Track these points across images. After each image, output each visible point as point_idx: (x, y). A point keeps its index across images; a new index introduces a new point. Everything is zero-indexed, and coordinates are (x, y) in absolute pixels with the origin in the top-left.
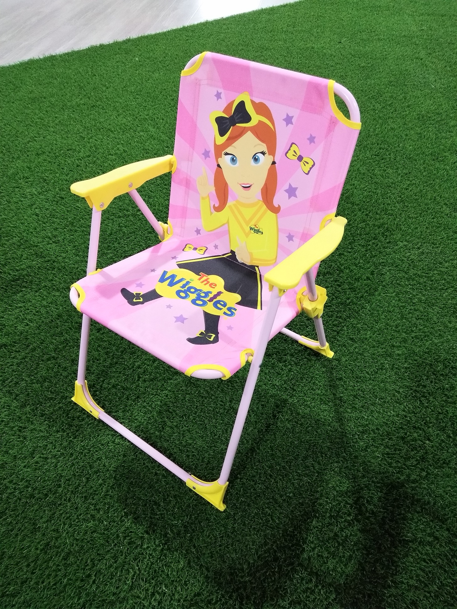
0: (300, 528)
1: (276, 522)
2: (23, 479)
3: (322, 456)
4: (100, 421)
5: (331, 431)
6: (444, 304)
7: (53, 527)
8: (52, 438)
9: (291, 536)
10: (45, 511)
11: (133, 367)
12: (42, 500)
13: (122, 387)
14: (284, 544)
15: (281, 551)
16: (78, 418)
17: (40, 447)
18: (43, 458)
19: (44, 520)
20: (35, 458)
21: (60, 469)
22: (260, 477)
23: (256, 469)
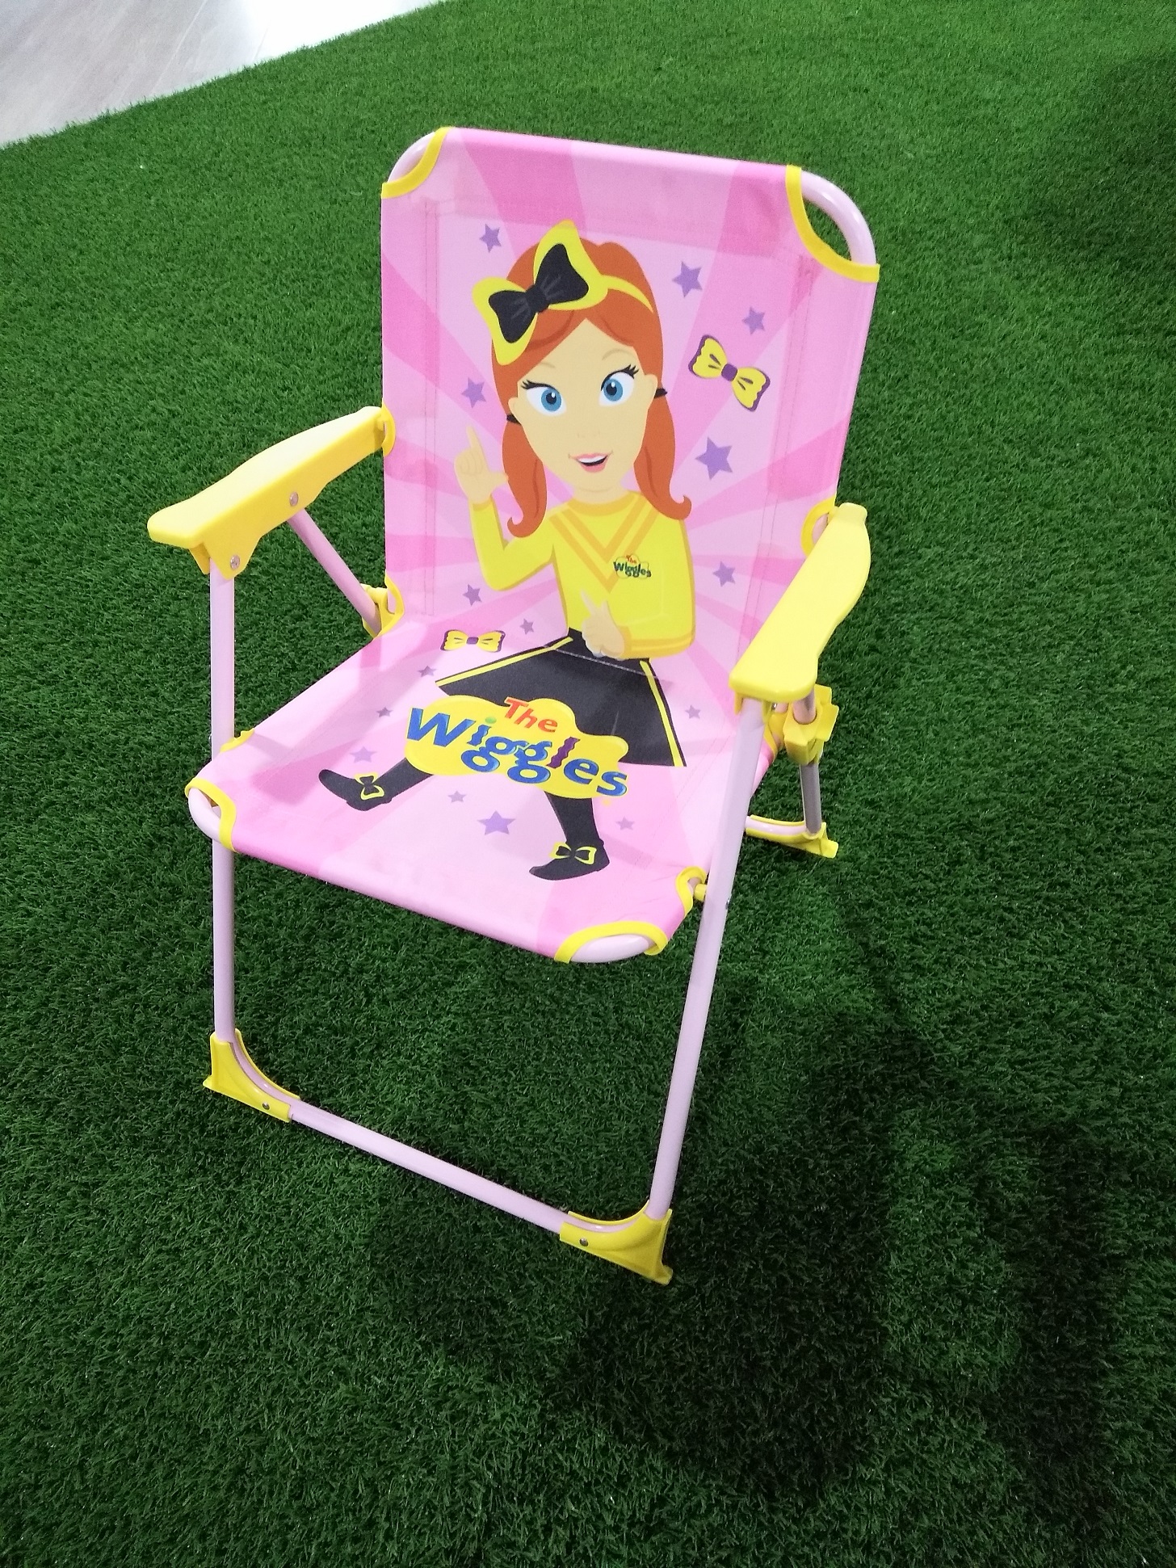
0: (867, 1284)
1: (802, 1281)
2: (127, 1319)
3: (873, 1100)
4: (295, 1126)
5: (877, 1033)
6: (1062, 682)
7: (244, 1424)
8: (177, 1196)
9: (847, 1308)
10: (208, 1387)
11: (346, 972)
12: (194, 1360)
13: (329, 1028)
14: (837, 1331)
15: (833, 1350)
16: (235, 1130)
17: (152, 1225)
18: (168, 1252)
19: (212, 1410)
20: (146, 1259)
21: (221, 1271)
22: (739, 1181)
23: (722, 1164)
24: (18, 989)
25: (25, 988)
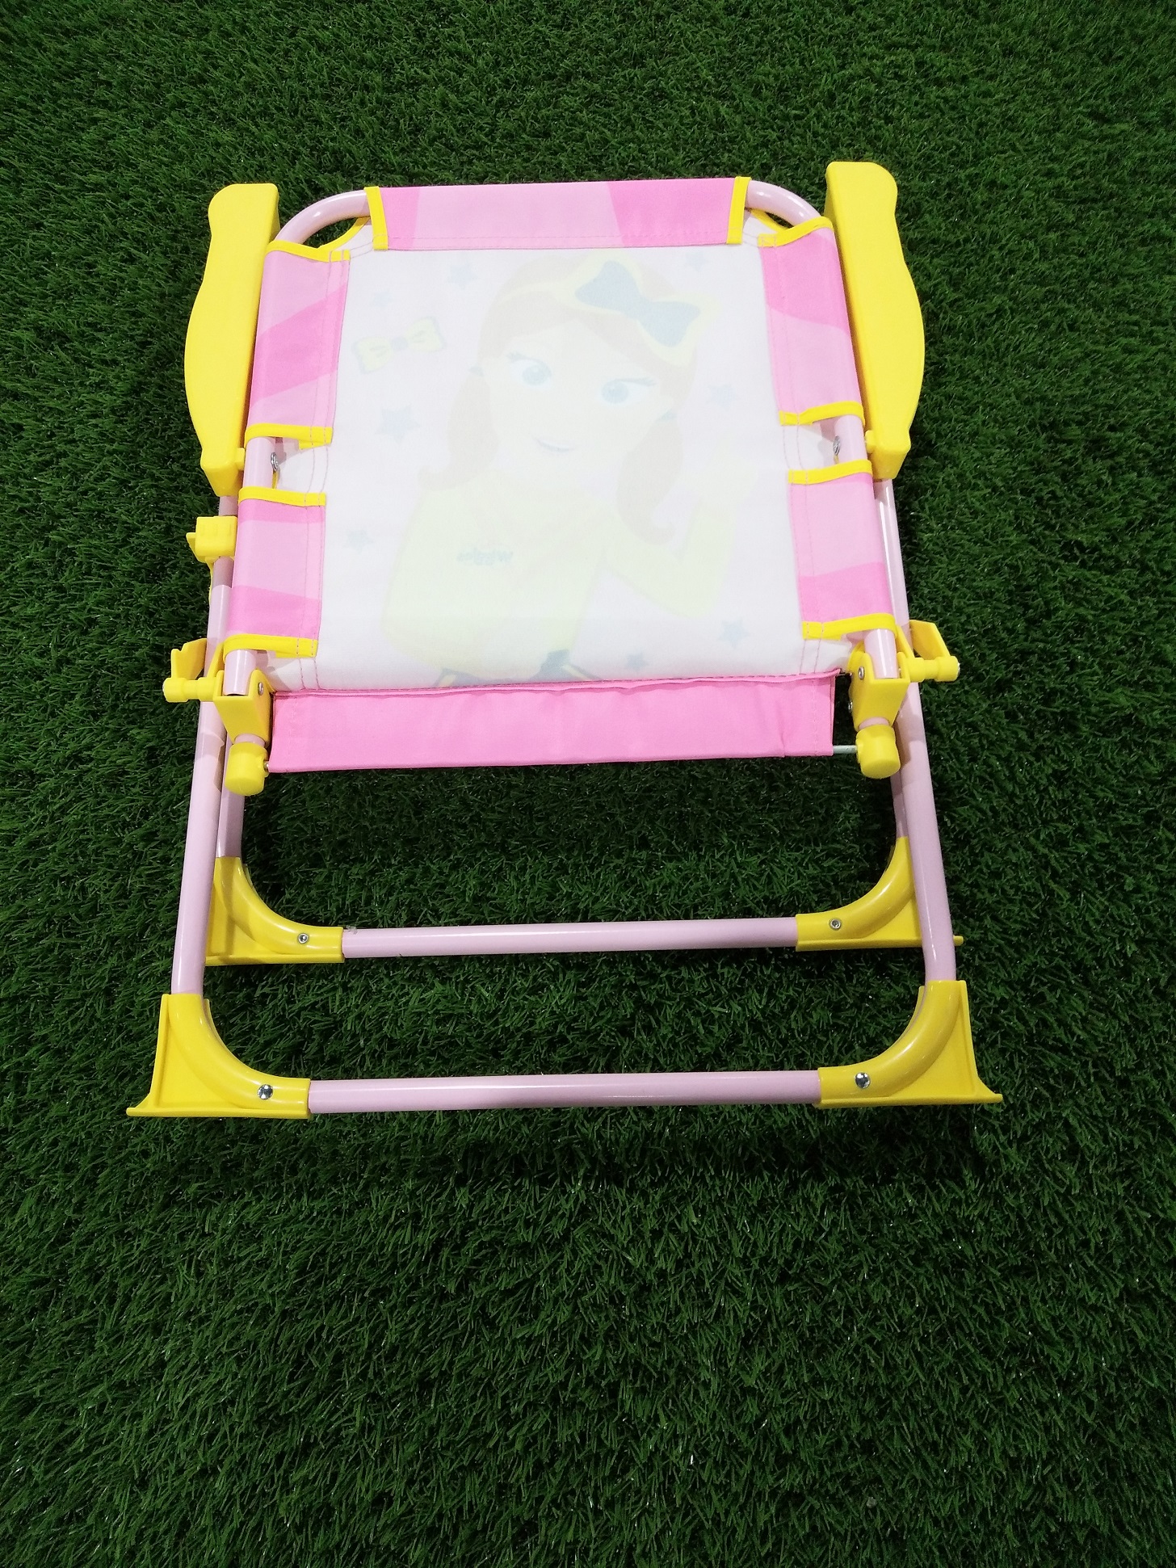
24: (104, 362)
25: (115, 362)
